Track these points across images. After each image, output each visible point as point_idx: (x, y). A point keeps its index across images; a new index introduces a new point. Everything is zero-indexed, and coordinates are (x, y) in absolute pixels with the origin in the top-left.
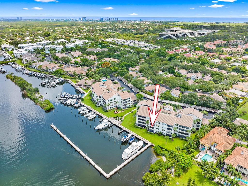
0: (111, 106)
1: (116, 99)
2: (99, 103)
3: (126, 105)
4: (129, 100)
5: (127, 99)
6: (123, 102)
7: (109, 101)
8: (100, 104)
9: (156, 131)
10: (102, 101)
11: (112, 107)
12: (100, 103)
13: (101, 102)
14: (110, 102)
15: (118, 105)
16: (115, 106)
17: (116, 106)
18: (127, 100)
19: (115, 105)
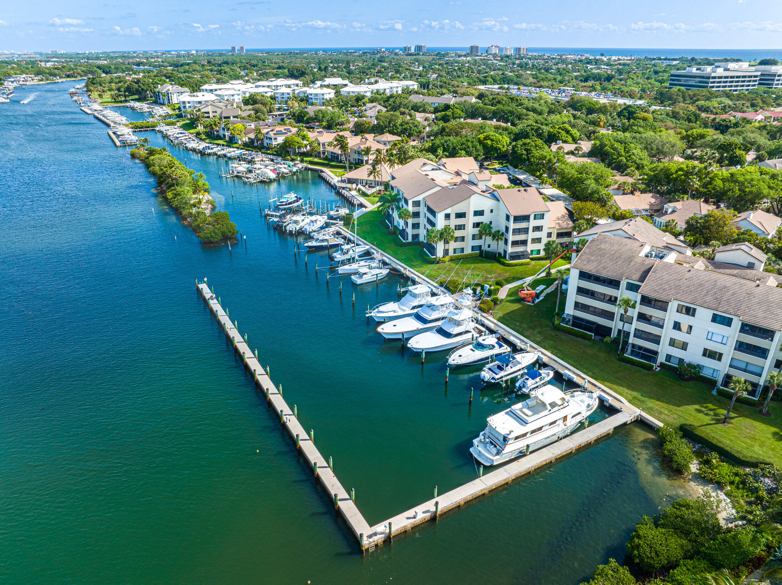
1: (482, 213)
2: (410, 231)
3: (524, 243)
4: (538, 223)
5: (532, 217)
6: (512, 226)
7: (453, 216)
8: (416, 236)
9: (669, 357)
10: (422, 221)
11: (462, 250)
12: (416, 232)
13: (416, 226)
14: (453, 222)
15: (489, 246)
16: (473, 248)
17: (480, 246)
18: (533, 223)
19: (477, 243)
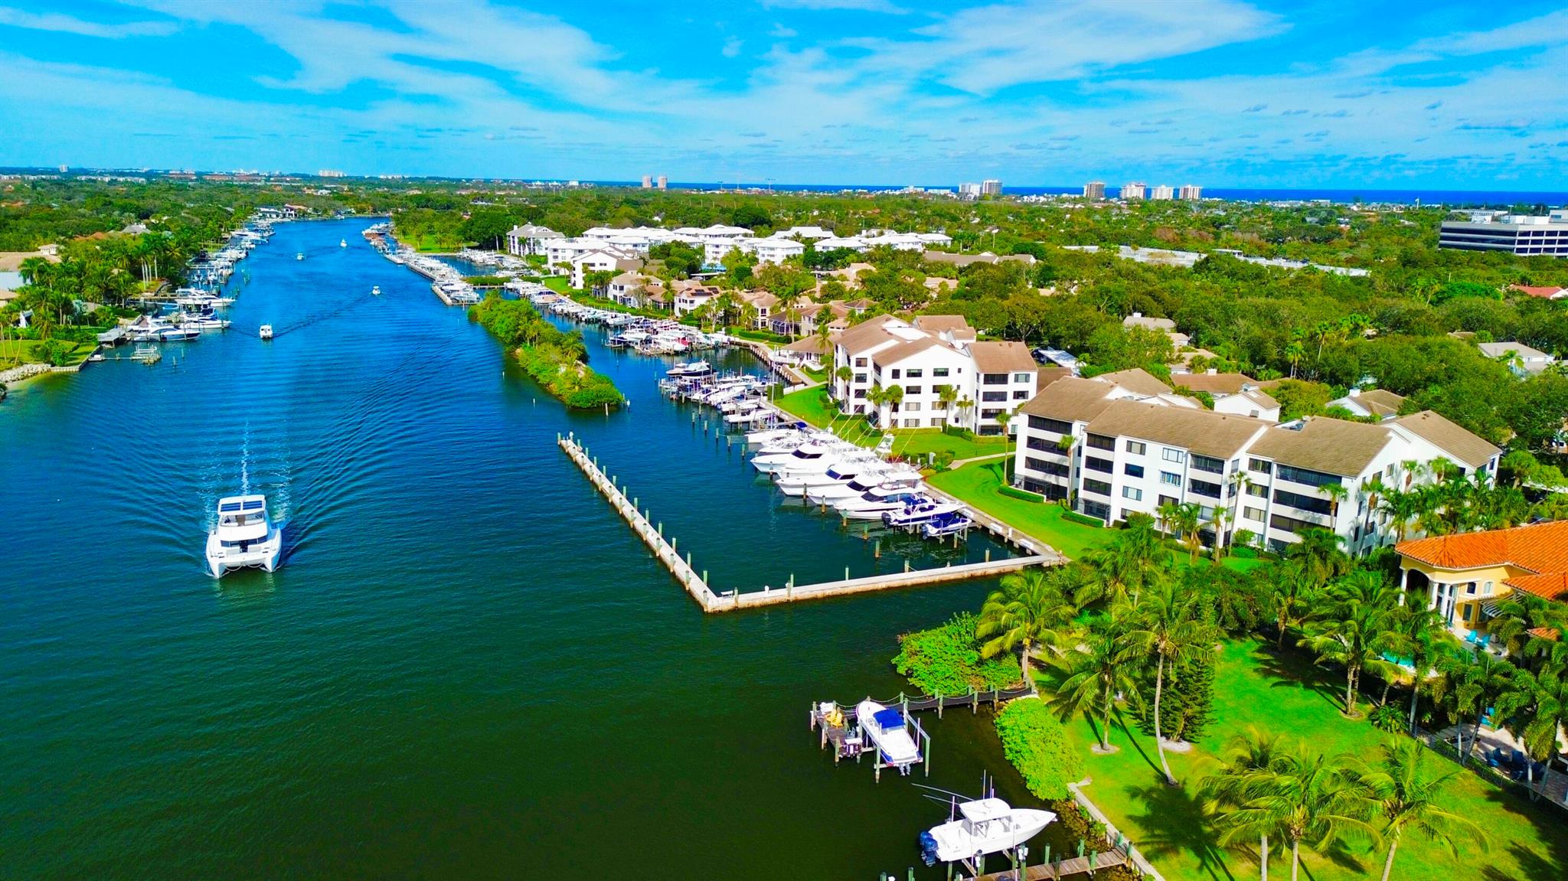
0: (912, 415)
1: (945, 373)
2: (852, 402)
3: (1001, 414)
4: (1021, 387)
5: (1011, 377)
6: (982, 388)
7: (903, 374)
8: (859, 408)
9: (1123, 513)
10: (869, 386)
11: (917, 422)
14: (904, 382)
16: (933, 421)
17: (944, 420)
18: (1013, 386)
19: (939, 414)
